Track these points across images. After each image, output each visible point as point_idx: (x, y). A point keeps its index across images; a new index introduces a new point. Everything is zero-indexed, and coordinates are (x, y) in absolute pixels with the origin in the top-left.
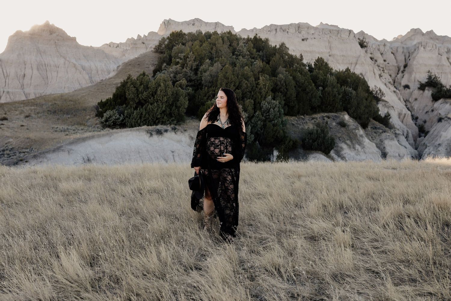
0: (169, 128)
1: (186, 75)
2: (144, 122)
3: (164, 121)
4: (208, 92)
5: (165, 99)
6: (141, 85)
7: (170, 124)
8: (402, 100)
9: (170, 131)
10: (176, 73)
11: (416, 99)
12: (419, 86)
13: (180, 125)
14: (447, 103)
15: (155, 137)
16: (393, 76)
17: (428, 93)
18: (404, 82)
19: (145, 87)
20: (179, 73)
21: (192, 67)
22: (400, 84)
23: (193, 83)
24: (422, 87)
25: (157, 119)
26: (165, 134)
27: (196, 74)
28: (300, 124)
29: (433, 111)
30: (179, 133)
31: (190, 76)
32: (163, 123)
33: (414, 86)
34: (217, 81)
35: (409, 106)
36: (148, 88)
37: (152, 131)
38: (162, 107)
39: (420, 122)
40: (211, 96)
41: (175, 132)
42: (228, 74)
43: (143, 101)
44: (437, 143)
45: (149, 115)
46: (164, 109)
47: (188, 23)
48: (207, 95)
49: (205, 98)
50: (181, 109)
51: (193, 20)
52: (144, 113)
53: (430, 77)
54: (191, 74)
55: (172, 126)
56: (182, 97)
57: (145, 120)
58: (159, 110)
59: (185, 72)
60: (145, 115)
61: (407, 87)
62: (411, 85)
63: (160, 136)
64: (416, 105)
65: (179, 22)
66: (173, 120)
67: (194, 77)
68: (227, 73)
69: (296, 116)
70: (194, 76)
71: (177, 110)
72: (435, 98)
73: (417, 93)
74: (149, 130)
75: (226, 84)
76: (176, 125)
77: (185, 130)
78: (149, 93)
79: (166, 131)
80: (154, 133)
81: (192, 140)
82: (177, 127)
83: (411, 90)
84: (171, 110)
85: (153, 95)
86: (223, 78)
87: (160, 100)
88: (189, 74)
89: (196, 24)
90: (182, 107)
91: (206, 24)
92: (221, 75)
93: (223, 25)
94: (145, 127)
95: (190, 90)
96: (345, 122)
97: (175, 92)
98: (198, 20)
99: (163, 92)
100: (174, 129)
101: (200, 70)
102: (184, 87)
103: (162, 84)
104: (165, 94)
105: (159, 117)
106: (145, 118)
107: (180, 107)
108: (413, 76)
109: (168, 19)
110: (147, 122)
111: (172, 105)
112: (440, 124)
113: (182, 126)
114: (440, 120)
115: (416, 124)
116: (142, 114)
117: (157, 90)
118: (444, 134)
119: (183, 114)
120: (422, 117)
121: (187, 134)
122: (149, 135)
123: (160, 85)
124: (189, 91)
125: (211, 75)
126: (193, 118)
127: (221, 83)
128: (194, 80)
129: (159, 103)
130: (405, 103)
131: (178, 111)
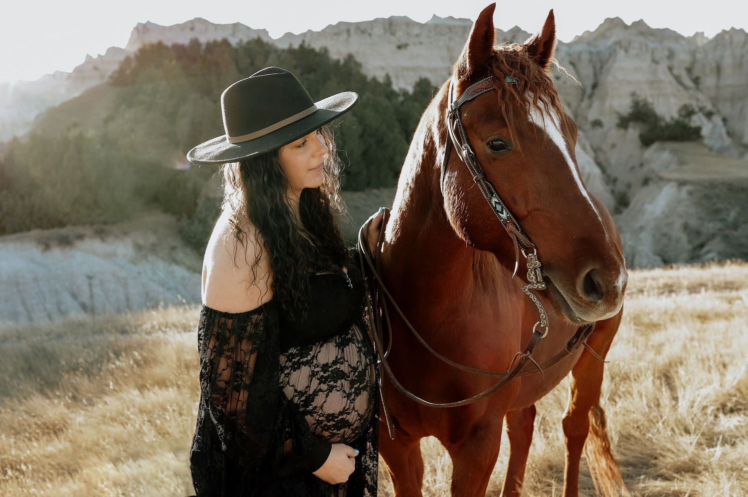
0: (87, 230)
3: (80, 218)
7: (91, 224)
8: (588, 147)
9: (90, 238)
11: (613, 146)
12: (617, 121)
14: (664, 149)
15: (57, 253)
16: (574, 104)
17: (634, 132)
18: (592, 115)
22: (586, 119)
24: (623, 123)
26: (79, 244)
29: (641, 165)
30: (110, 239)
32: (77, 223)
33: (609, 122)
35: (602, 158)
37: (50, 239)
38: (74, 191)
39: (620, 187)
41: (102, 239)
46: (77, 192)
47: (181, 27)
50: (116, 192)
51: (192, 22)
53: (636, 104)
54: (161, 123)
55: (96, 227)
58: (67, 197)
61: (597, 124)
62: (605, 120)
63: (68, 249)
64: (613, 157)
65: (164, 27)
67: (167, 129)
69: (363, 190)
70: (169, 126)
71: (108, 194)
72: (646, 141)
73: (614, 134)
74: (44, 238)
76: (105, 224)
77: (126, 233)
78: (48, 164)
79: (81, 237)
80: (53, 243)
81: (140, 251)
82: (107, 228)
83: (605, 129)
84: (96, 196)
89: (198, 27)
90: (119, 188)
91: (217, 26)
93: (248, 28)
94: (35, 233)
98: (199, 20)
99: (73, 161)
100: (100, 232)
104: (77, 166)
107: (115, 189)
108: (607, 103)
109: (144, 22)
112: (646, 190)
114: (646, 182)
115: (613, 192)
117: (62, 158)
118: (649, 208)
119: (124, 201)
120: (623, 177)
121: (129, 241)
122: (41, 248)
130: (593, 154)
131: (112, 195)
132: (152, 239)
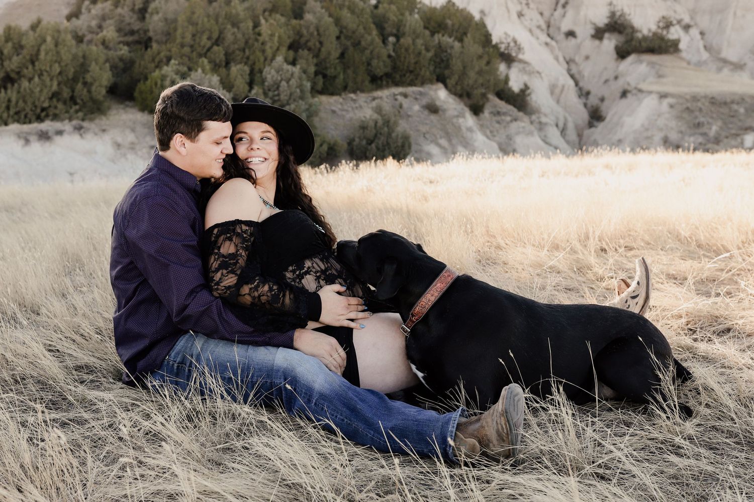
0: (66, 126)
1: (122, 21)
2: (16, 117)
3: (57, 112)
4: (159, 53)
5: (57, 68)
6: (7, 41)
7: (70, 119)
8: (561, 59)
9: (70, 134)
10: (104, 18)
11: (587, 58)
12: (592, 32)
13: (91, 120)
14: (641, 62)
15: (36, 147)
16: (547, 14)
17: (610, 43)
18: (566, 26)
19: (17, 46)
20: (109, 19)
21: (134, 5)
22: (559, 29)
23: (135, 37)
24: (599, 34)
25: (43, 110)
26: (58, 139)
27: (143, 19)
28: (347, 111)
29: (616, 78)
30: (89, 136)
31: (129, 24)
32: (56, 117)
33: (584, 32)
34: (175, 30)
35: (574, 70)
36: (22, 47)
37: (29, 133)
38: (51, 86)
39: (593, 100)
40: (165, 60)
41: (81, 135)
42: (196, 16)
43: (13, 75)
44: (616, 138)
45: (25, 102)
46: (55, 87)
48: (157, 60)
49: (153, 65)
50: (94, 88)
52: (14, 99)
53: (613, 14)
54: (131, 19)
55: (75, 122)
56: (97, 63)
57: (17, 113)
58: (45, 91)
59: (120, 15)
60: (17, 102)
61: (571, 34)
62: (578, 31)
63: (47, 144)
64: (587, 71)
66: (77, 112)
67: (137, 26)
68: (193, 13)
69: (340, 94)
70: (138, 23)
71: (85, 90)
72: (622, 54)
73: (590, 46)
74: (22, 133)
75: (194, 36)
76: (83, 120)
77: (104, 131)
78: (24, 57)
79: (60, 133)
80: (33, 138)
81: (119, 149)
82: (85, 124)
83: (579, 40)
84: (73, 91)
85: (33, 63)
86: (186, 24)
87: (47, 71)
88: (127, 19)
90: (97, 84)
92: (181, 19)
94: (14, 127)
95: (124, 51)
96: (438, 103)
97: (81, 54)
99: (50, 54)
100: (79, 129)
101: (150, 10)
102: (111, 45)
103: (49, 39)
104: (55, 58)
105: (46, 105)
106: (18, 109)
107: (91, 84)
108: (582, 13)
110: (23, 116)
111: (75, 80)
112: (624, 102)
113: (97, 121)
114: (624, 94)
115: (585, 105)
116: (9, 101)
117: (39, 50)
118: (628, 120)
119: (100, 98)
120: (597, 91)
121: (107, 138)
122: (22, 142)
123: (44, 41)
124: (122, 52)
125: (166, 20)
126: (127, 106)
127: (183, 33)
128: (138, 31)
129: (46, 77)
130: (566, 66)
131: (89, 92)
132: (131, 137)
